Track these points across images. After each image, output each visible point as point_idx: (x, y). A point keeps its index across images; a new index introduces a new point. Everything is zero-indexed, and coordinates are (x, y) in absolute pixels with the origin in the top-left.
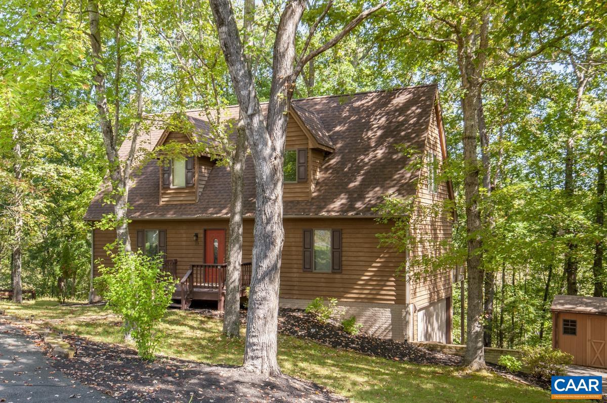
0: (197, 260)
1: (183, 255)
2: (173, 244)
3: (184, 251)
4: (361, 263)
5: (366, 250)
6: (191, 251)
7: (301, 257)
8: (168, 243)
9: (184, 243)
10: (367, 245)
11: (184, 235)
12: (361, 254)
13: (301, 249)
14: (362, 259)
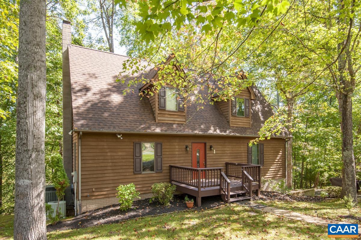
0: (187, 164)
1: (176, 162)
2: (167, 153)
3: (177, 159)
4: (270, 160)
5: (272, 154)
6: (182, 158)
7: (246, 159)
8: (163, 153)
9: (177, 153)
10: (272, 151)
11: (177, 147)
12: (270, 156)
13: (247, 154)
14: (271, 158)
